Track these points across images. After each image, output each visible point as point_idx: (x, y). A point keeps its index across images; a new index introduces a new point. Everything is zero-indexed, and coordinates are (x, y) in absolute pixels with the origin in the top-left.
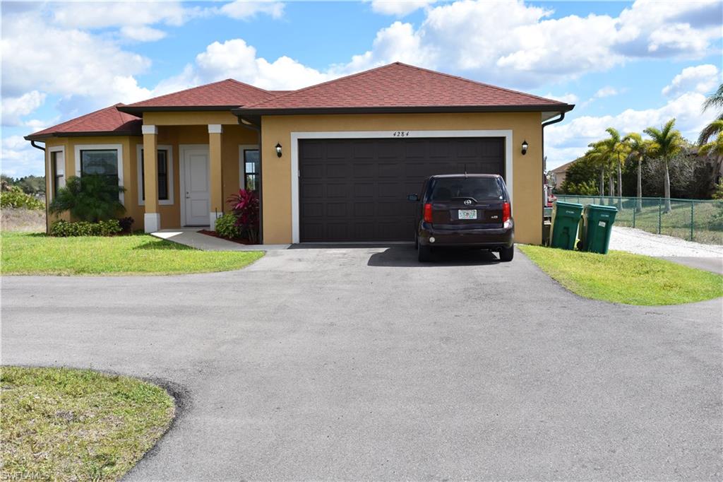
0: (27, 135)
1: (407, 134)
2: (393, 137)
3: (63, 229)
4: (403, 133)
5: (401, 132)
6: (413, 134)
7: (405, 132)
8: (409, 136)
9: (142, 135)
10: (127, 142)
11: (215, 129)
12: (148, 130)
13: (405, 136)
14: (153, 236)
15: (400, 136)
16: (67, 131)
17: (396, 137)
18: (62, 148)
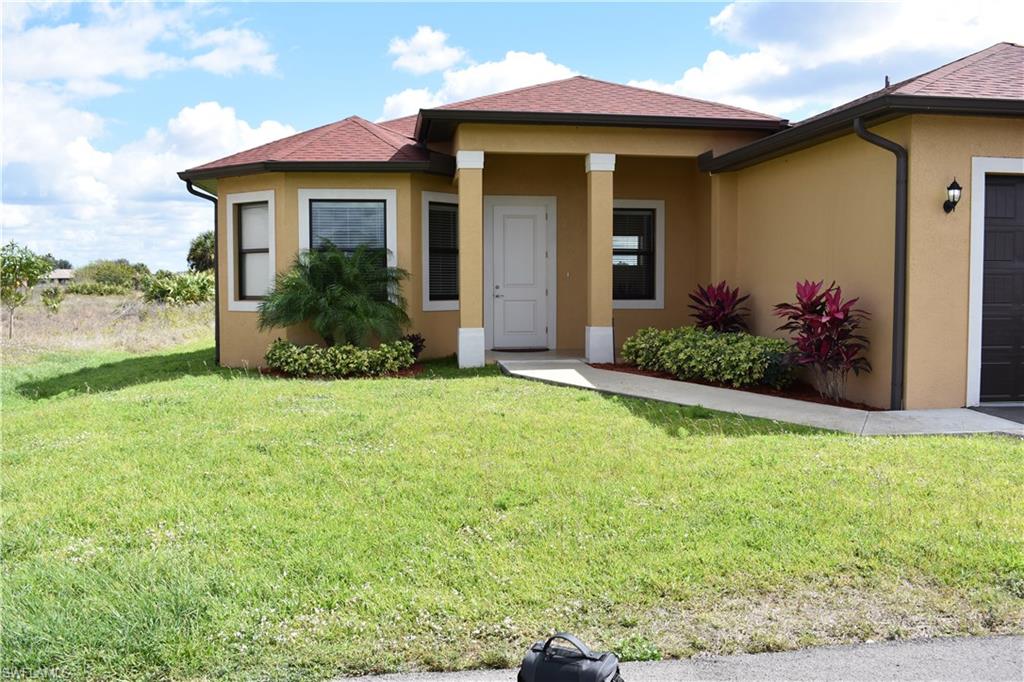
0: (183, 170)
3: (308, 360)
10: (406, 186)
11: (601, 163)
12: (469, 160)
14: (512, 376)
16: (290, 159)
18: (268, 195)
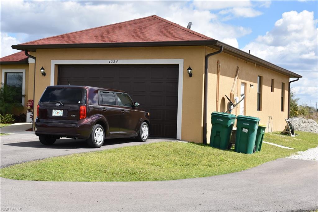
1: (117, 62)
2: (108, 63)
4: (114, 61)
5: (113, 60)
6: (121, 62)
7: (116, 61)
8: (118, 63)
9: (29, 64)
13: (116, 63)
15: (113, 63)
17: (110, 63)
